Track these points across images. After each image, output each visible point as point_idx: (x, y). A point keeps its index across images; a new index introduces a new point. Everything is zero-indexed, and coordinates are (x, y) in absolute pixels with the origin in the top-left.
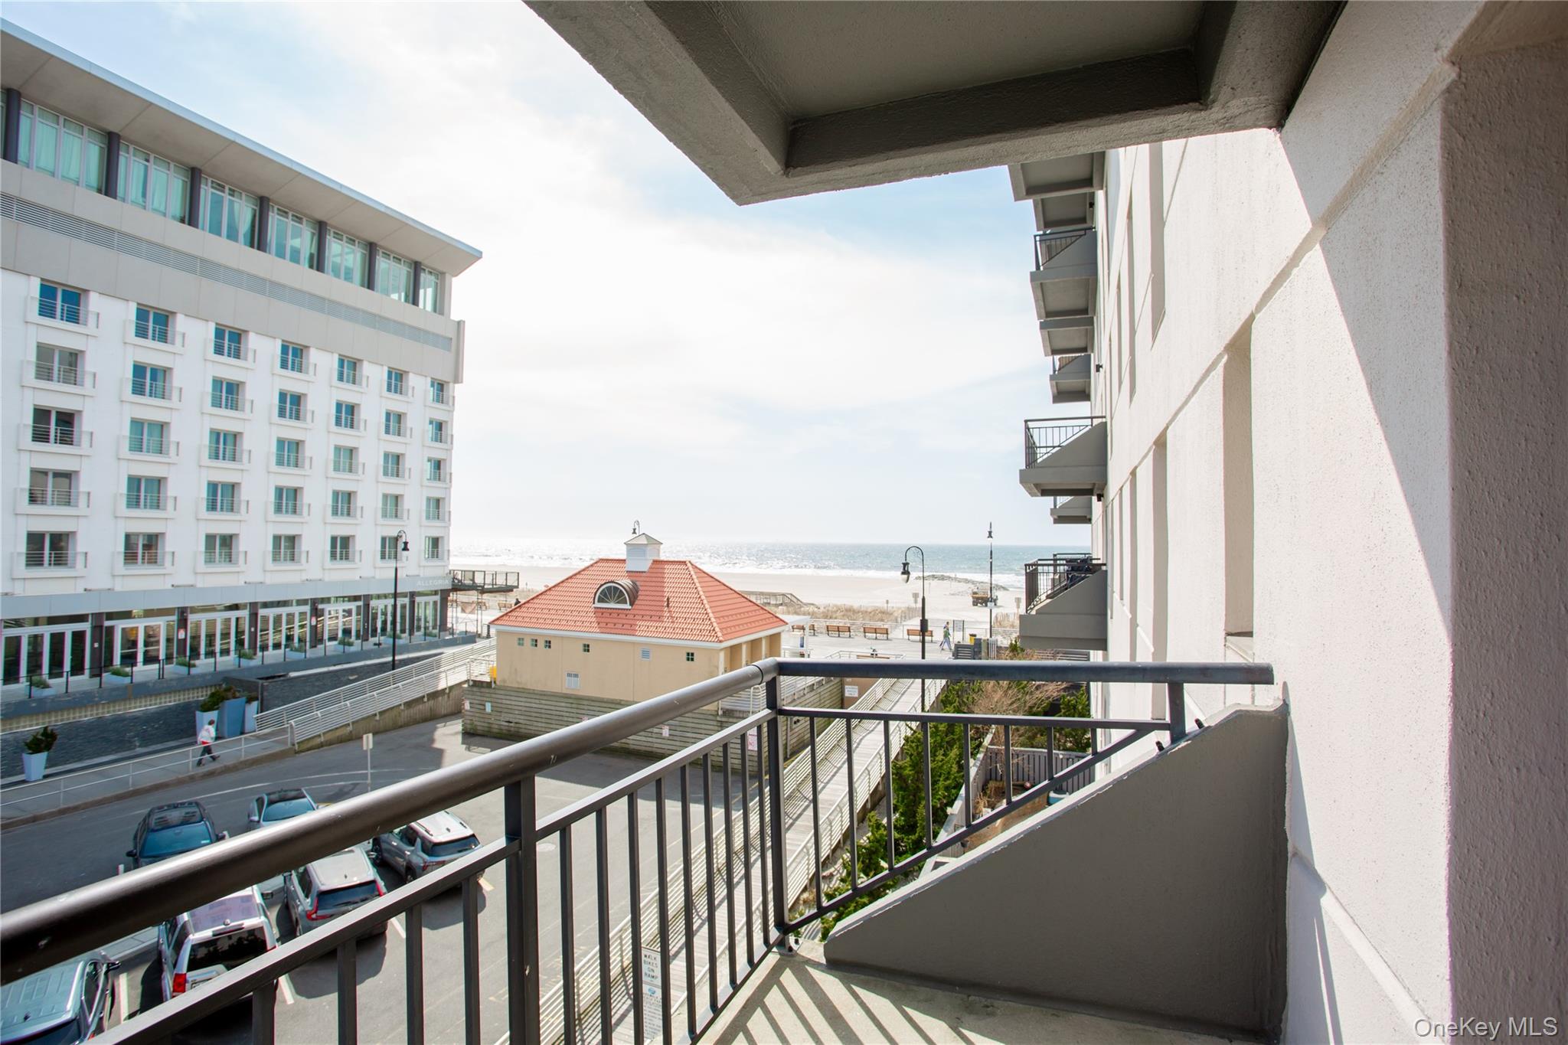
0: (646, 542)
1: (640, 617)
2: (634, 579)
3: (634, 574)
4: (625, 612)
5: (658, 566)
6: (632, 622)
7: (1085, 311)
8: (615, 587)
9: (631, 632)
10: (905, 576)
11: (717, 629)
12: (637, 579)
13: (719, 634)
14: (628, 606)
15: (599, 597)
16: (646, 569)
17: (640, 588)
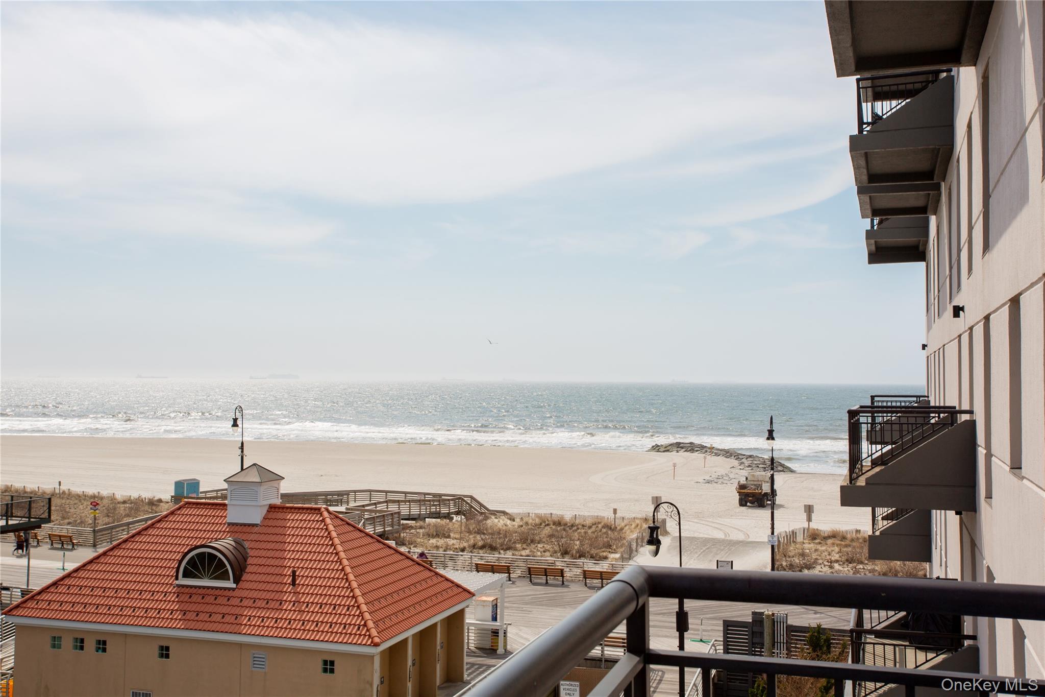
0: (258, 480)
1: (250, 603)
2: (240, 537)
3: (240, 529)
4: (227, 593)
5: (280, 515)
6: (237, 611)
7: (928, 175)
8: (209, 554)
9: (236, 628)
10: (653, 548)
11: (370, 624)
12: (245, 537)
13: (374, 632)
14: (230, 584)
15: (185, 568)
16: (258, 522)
17: (251, 553)
